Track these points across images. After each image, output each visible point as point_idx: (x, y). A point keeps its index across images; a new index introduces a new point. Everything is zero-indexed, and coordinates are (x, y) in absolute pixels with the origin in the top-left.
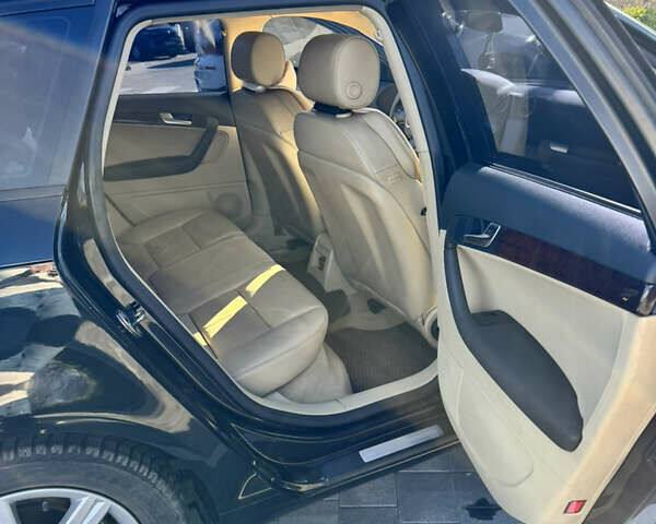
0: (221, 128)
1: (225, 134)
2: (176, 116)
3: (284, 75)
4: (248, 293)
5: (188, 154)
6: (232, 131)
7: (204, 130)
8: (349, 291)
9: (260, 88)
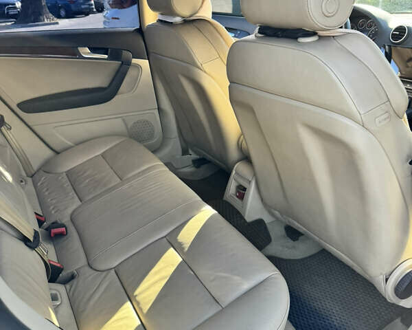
0: (134, 61)
1: (138, 67)
2: (93, 50)
3: (201, 7)
4: (180, 244)
5: (106, 86)
6: (144, 64)
7: (120, 62)
8: (267, 219)
9: (178, 20)
